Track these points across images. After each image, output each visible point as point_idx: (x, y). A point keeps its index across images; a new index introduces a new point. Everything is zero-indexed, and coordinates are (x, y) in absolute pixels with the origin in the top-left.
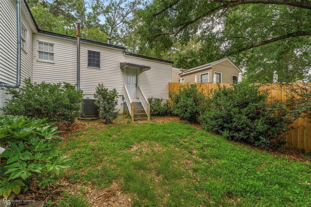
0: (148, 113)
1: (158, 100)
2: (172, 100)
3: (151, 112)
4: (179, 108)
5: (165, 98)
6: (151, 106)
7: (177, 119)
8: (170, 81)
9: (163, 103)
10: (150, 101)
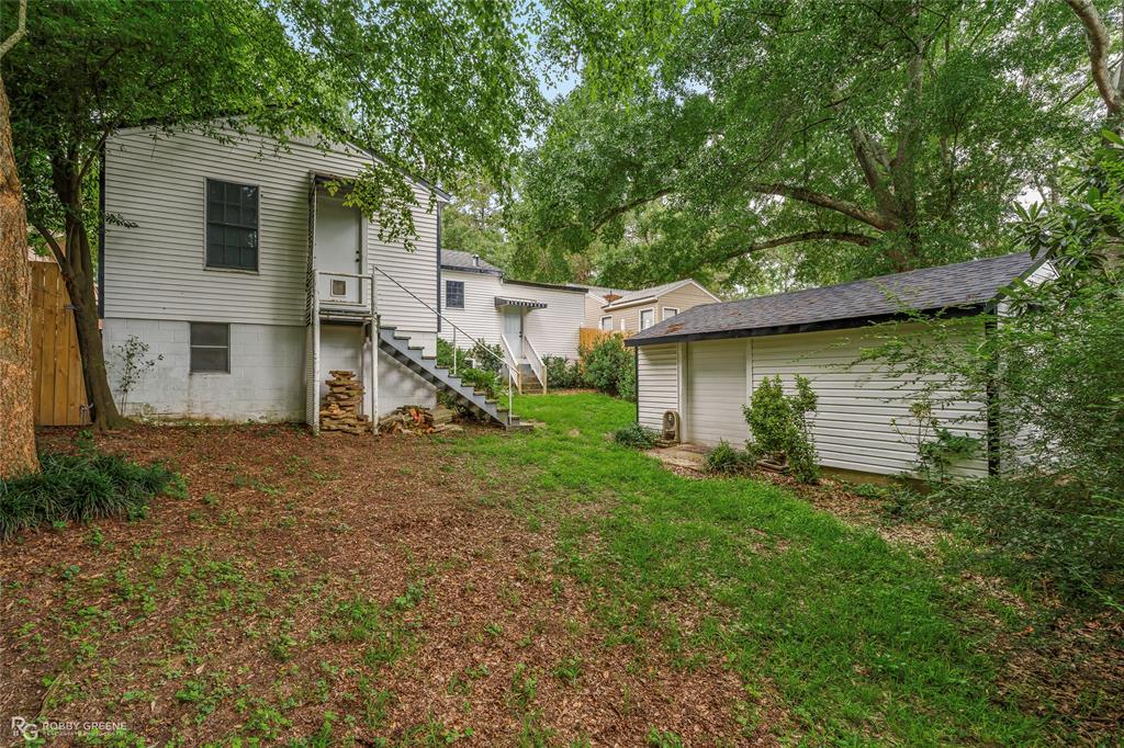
0: (544, 383)
1: (560, 360)
2: (584, 361)
3: (548, 381)
4: (591, 372)
5: (572, 357)
6: (549, 373)
7: (591, 392)
8: (583, 325)
9: (568, 366)
10: (546, 361)
